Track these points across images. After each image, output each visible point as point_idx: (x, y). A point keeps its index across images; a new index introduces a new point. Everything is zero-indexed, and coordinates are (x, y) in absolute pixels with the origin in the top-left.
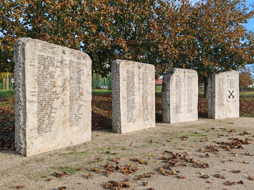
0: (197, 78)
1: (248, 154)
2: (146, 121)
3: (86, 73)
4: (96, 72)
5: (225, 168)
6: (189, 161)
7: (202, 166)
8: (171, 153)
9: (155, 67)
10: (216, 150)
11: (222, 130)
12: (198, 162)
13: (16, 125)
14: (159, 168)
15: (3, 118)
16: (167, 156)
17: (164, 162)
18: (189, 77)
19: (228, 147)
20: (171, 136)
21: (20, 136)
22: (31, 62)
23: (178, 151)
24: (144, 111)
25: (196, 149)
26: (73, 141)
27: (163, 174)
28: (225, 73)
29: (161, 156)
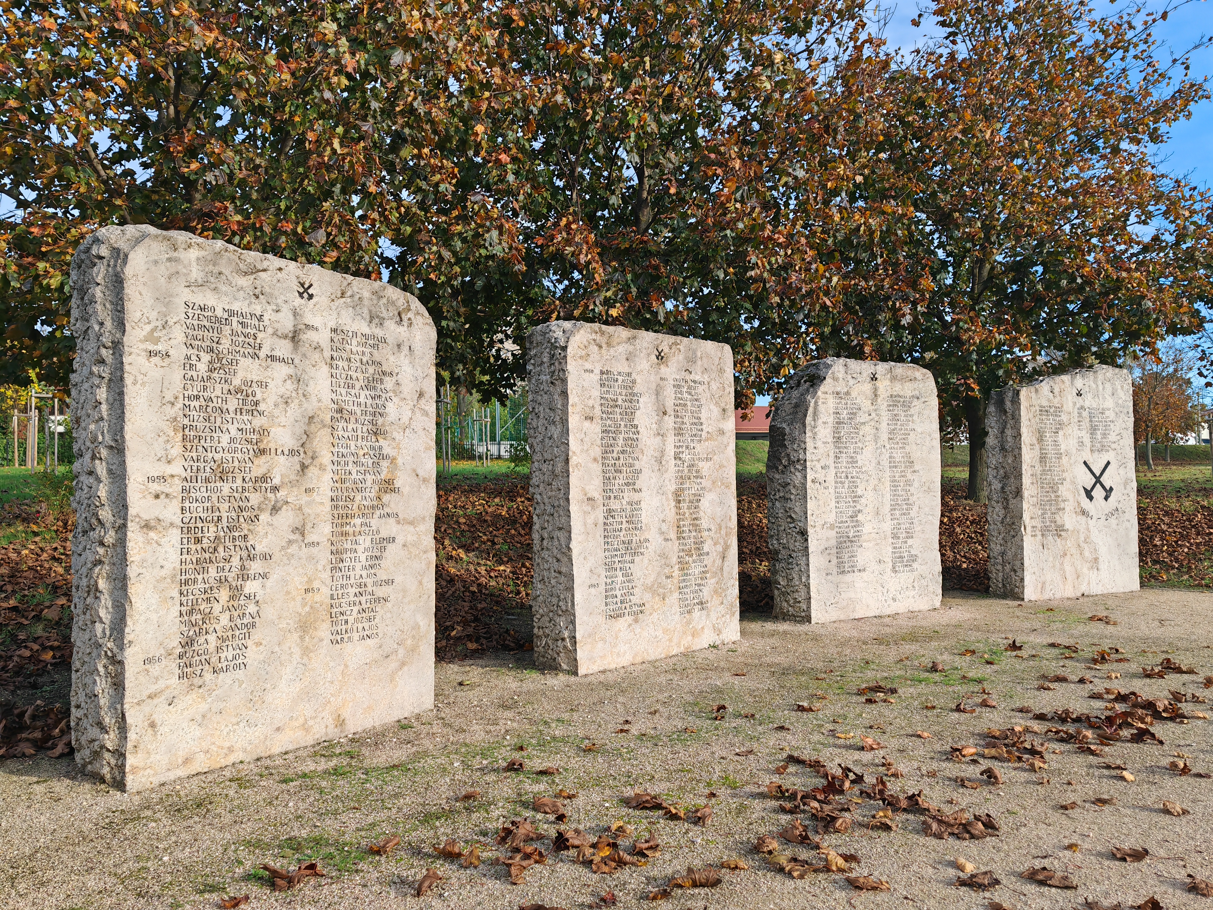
0: (934, 402)
1: (1185, 771)
2: (696, 614)
3: (408, 388)
4: (455, 381)
5: (1075, 839)
6: (904, 804)
7: (966, 827)
8: (816, 766)
9: (735, 352)
10: (1033, 752)
11: (1056, 651)
12: (947, 810)
13: (78, 637)
14: (761, 840)
15: (12, 602)
16: (798, 781)
17: (783, 810)
18: (895, 400)
19: (1089, 733)
20: (813, 684)
21: (98, 689)
22: (151, 338)
23: (850, 758)
24: (683, 566)
25: (938, 747)
26: (346, 714)
27: (781, 870)
28: (1066, 378)
29: (768, 780)
